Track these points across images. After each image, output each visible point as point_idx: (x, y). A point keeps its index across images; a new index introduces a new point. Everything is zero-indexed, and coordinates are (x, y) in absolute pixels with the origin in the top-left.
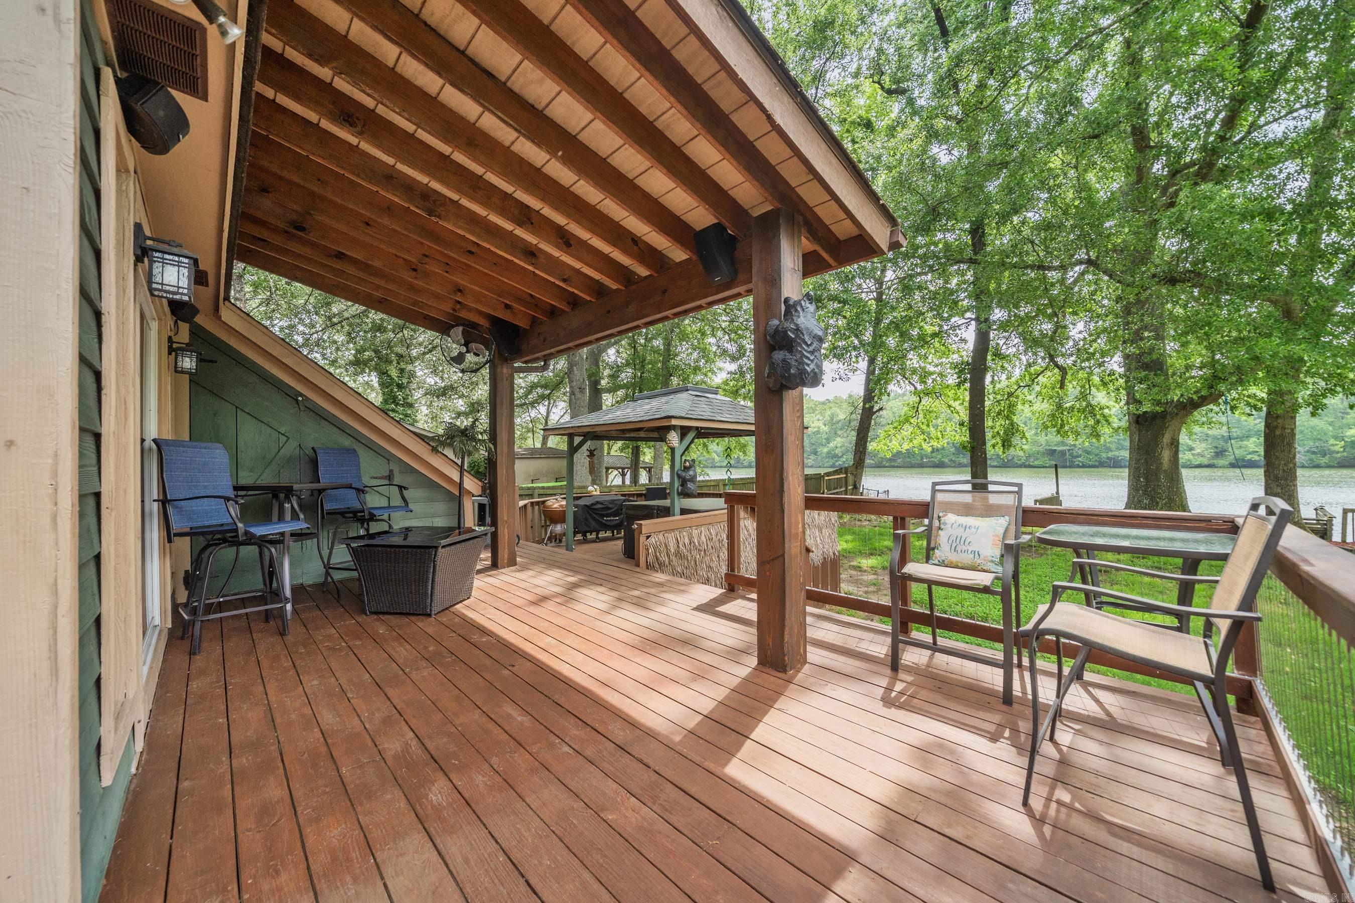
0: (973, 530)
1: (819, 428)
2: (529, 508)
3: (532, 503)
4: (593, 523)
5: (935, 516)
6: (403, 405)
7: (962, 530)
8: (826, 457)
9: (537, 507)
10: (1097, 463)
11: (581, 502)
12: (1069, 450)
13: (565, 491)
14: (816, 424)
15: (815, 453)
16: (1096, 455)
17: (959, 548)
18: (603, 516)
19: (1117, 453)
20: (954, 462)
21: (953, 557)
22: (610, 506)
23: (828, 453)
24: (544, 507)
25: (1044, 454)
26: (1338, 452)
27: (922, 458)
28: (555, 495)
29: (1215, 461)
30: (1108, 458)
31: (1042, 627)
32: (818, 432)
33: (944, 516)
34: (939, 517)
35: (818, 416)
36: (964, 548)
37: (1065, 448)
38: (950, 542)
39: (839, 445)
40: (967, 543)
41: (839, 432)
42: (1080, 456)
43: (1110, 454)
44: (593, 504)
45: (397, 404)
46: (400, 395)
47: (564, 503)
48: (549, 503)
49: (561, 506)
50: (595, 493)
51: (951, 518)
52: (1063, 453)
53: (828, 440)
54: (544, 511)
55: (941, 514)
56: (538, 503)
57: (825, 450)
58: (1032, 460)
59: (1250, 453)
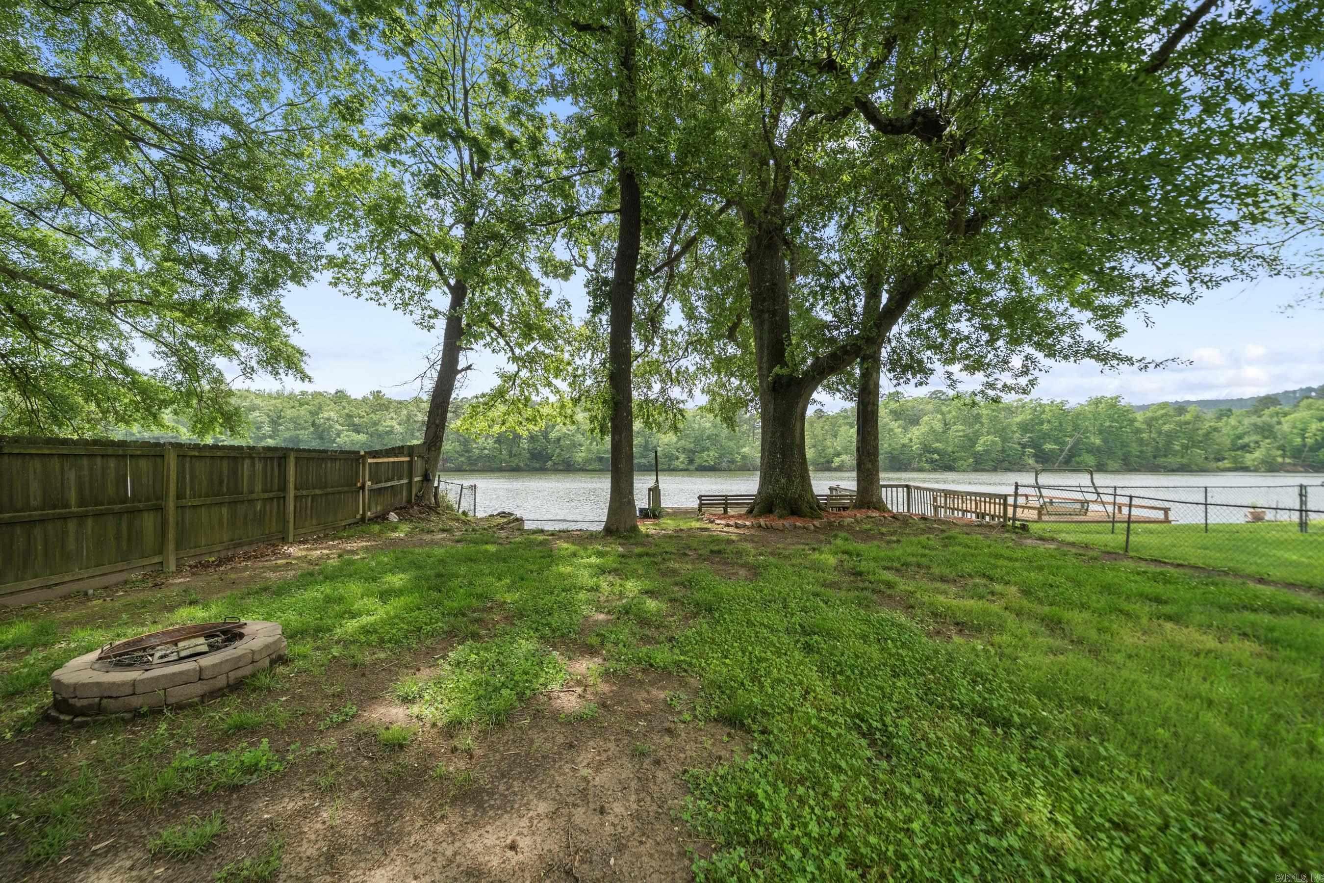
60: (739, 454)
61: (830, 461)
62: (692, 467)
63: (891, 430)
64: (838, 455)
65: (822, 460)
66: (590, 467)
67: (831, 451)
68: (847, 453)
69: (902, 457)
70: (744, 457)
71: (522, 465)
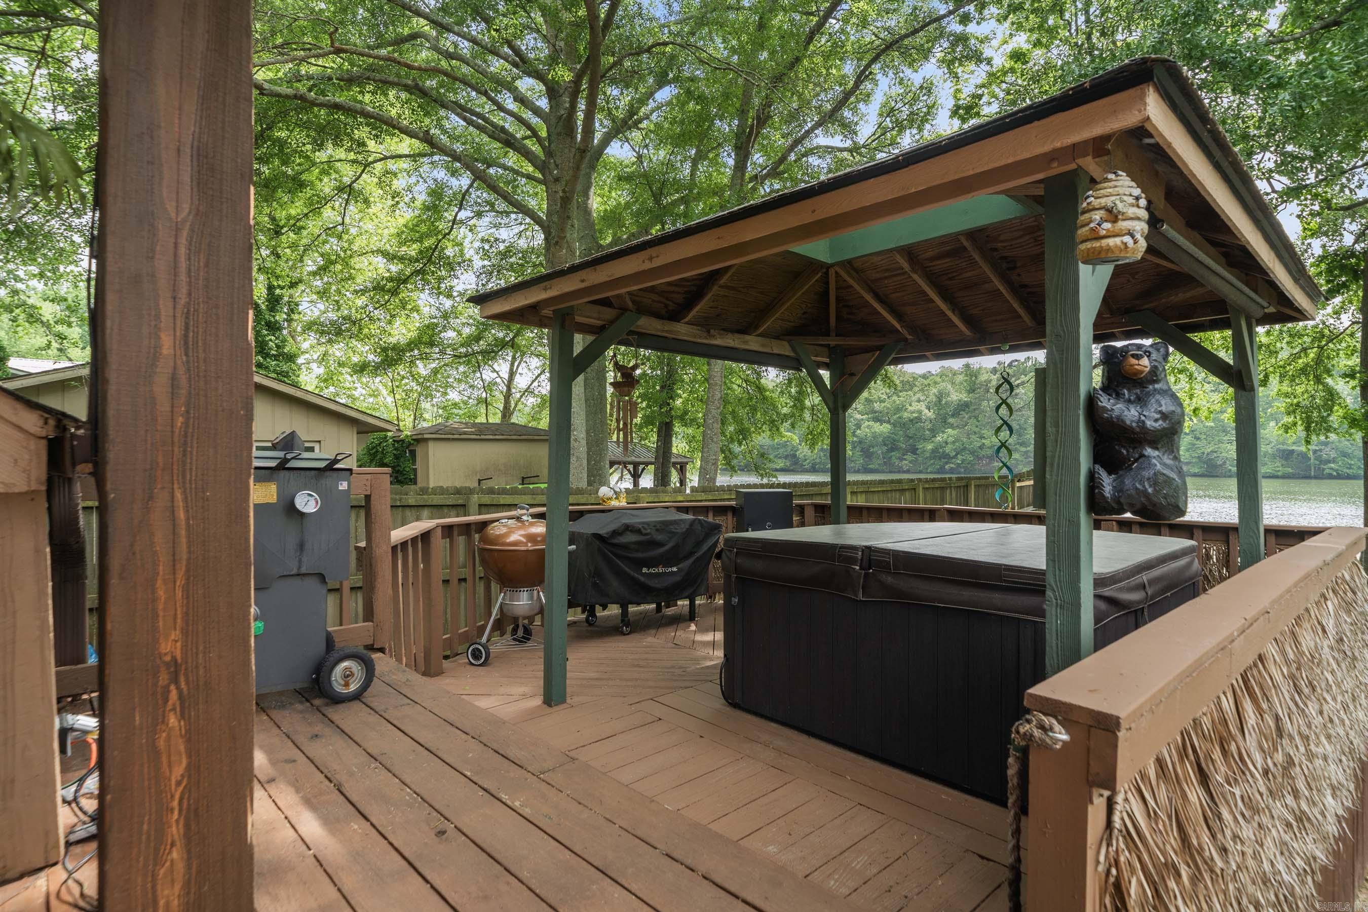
1: (920, 412)
2: (439, 544)
3: (448, 530)
4: (615, 584)
6: (276, 358)
8: (930, 458)
9: (461, 540)
11: (586, 526)
13: (542, 499)
14: (916, 406)
15: (914, 451)
18: (640, 563)
22: (659, 537)
23: (934, 451)
24: (485, 539)
28: (513, 506)
32: (919, 419)
35: (918, 395)
39: (951, 439)
41: (951, 420)
42: (1334, 461)
44: (615, 533)
45: (266, 355)
46: (272, 341)
47: (540, 529)
48: (497, 530)
49: (532, 538)
50: (614, 503)
53: (934, 432)
54: (482, 551)
56: (466, 528)
57: (930, 447)
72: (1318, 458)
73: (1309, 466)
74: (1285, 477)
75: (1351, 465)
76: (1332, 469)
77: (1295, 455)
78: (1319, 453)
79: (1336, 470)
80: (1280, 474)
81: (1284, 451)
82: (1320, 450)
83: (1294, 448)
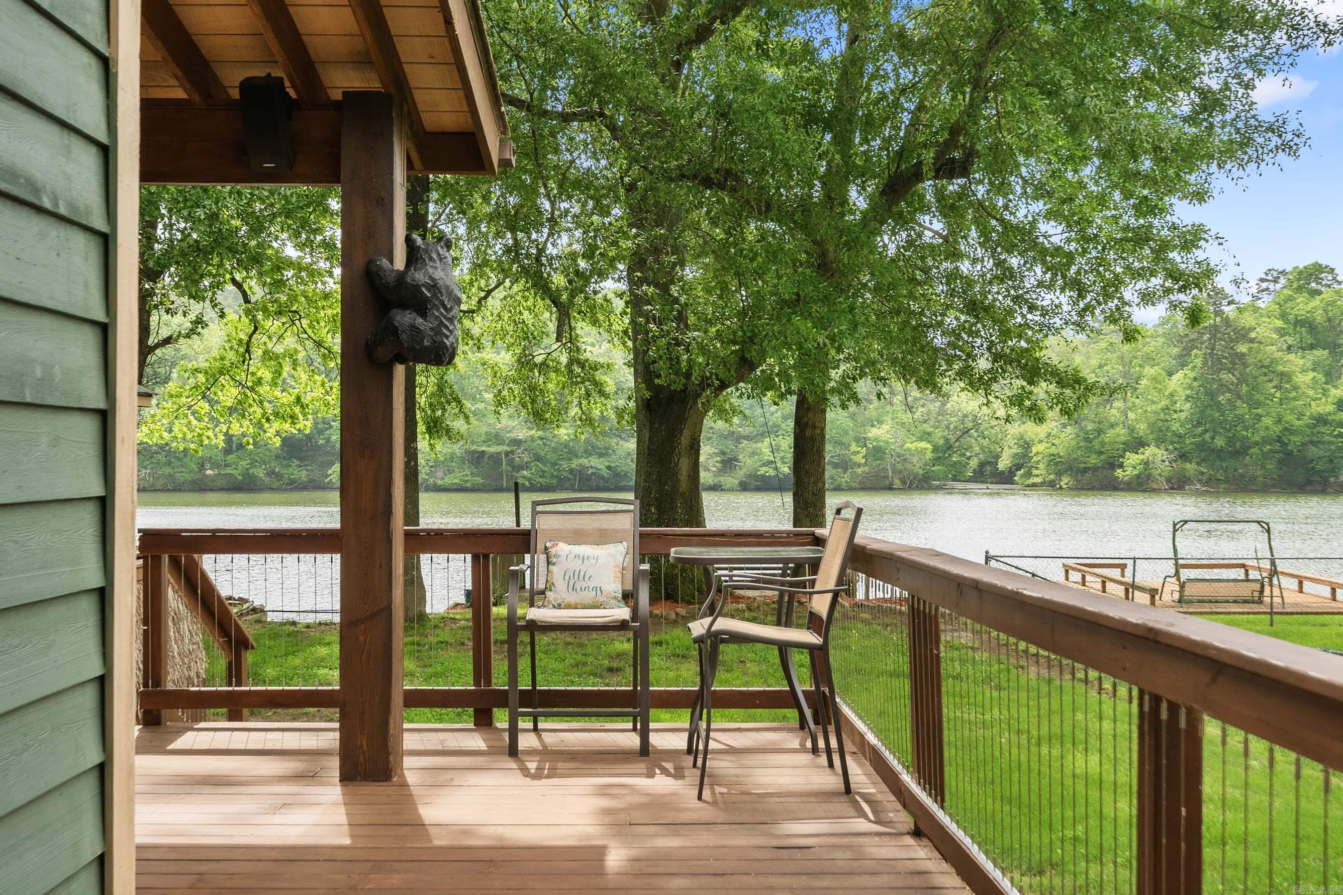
0: (593, 561)
5: (540, 547)
7: (580, 562)
10: (554, 482)
12: (507, 454)
16: (554, 464)
17: (578, 587)
19: (584, 461)
20: (279, 476)
21: (572, 598)
25: (462, 460)
26: (859, 465)
27: (202, 466)
29: (722, 479)
30: (572, 471)
31: (713, 629)
33: (553, 546)
34: (546, 548)
36: (584, 585)
37: (500, 448)
38: (567, 578)
40: (587, 578)
42: (526, 466)
43: (575, 463)
51: (562, 549)
52: (495, 459)
55: (548, 544)
58: (440, 474)
59: (764, 465)
60: (862, 441)
61: (1114, 464)
62: (731, 481)
63: (1285, 376)
64: (1137, 444)
65: (1093, 460)
66: (448, 481)
67: (1120, 434)
68: (1160, 441)
69: (1313, 451)
70: (878, 452)
71: (260, 472)
72: (511, 463)
73: (501, 474)
74: (473, 489)
75: (544, 472)
76: (524, 477)
77: (486, 460)
78: (511, 456)
79: (529, 480)
80: (468, 485)
81: (474, 452)
82: (512, 452)
83: (484, 448)
